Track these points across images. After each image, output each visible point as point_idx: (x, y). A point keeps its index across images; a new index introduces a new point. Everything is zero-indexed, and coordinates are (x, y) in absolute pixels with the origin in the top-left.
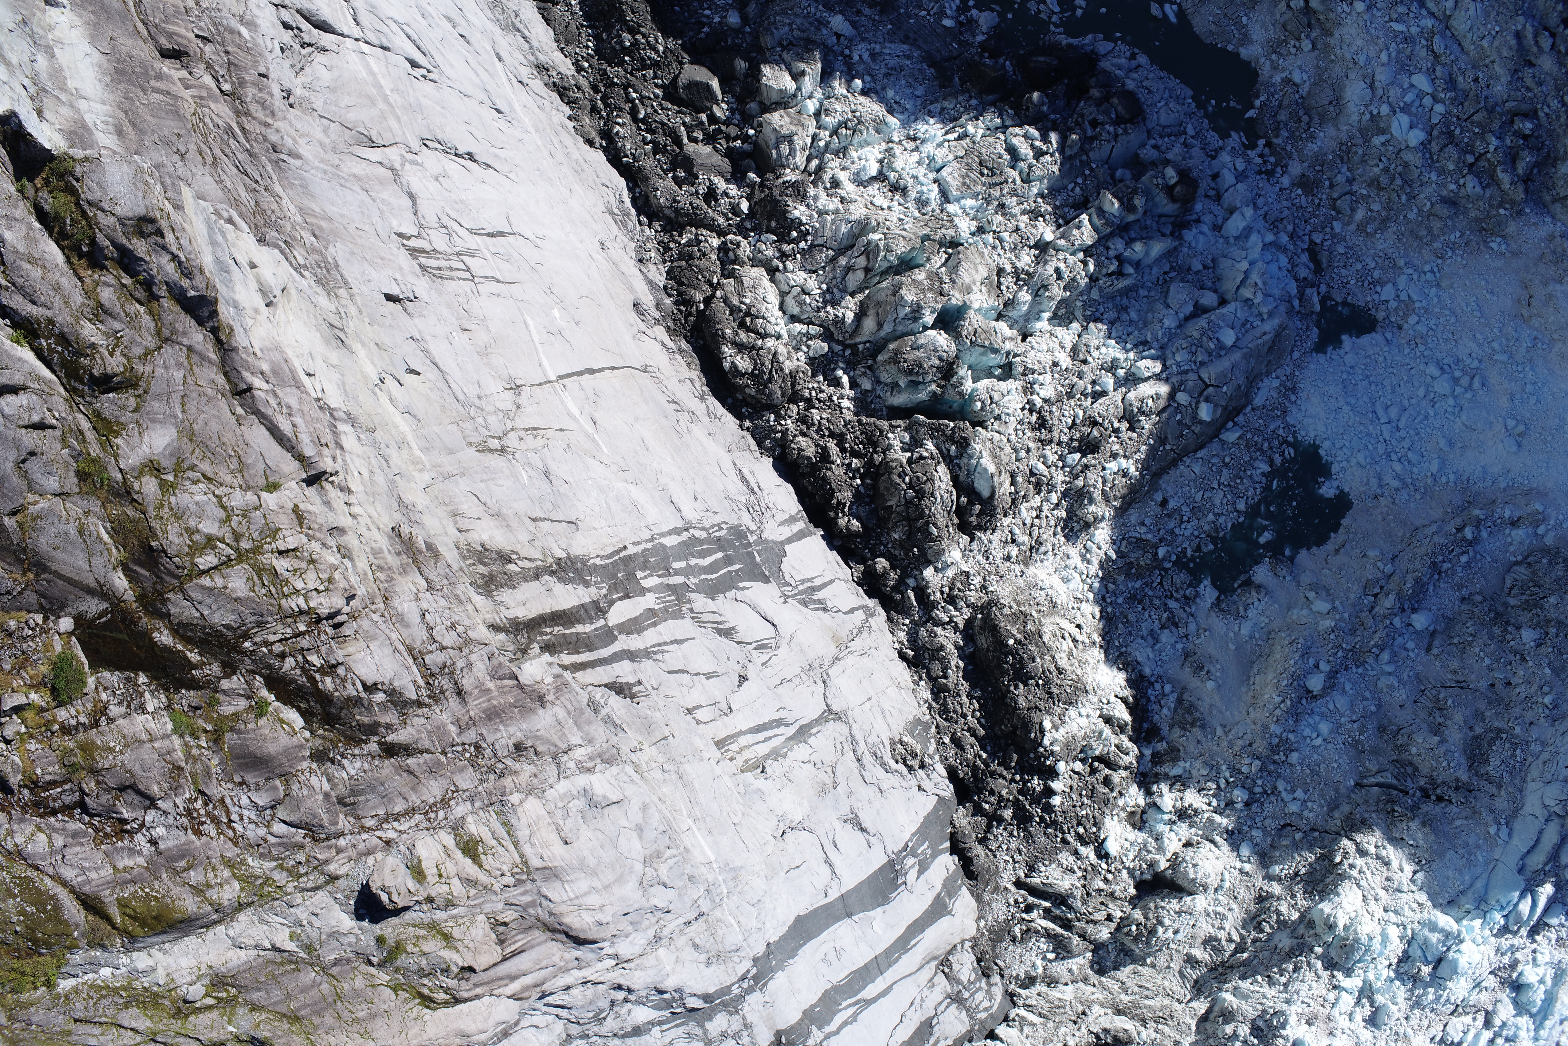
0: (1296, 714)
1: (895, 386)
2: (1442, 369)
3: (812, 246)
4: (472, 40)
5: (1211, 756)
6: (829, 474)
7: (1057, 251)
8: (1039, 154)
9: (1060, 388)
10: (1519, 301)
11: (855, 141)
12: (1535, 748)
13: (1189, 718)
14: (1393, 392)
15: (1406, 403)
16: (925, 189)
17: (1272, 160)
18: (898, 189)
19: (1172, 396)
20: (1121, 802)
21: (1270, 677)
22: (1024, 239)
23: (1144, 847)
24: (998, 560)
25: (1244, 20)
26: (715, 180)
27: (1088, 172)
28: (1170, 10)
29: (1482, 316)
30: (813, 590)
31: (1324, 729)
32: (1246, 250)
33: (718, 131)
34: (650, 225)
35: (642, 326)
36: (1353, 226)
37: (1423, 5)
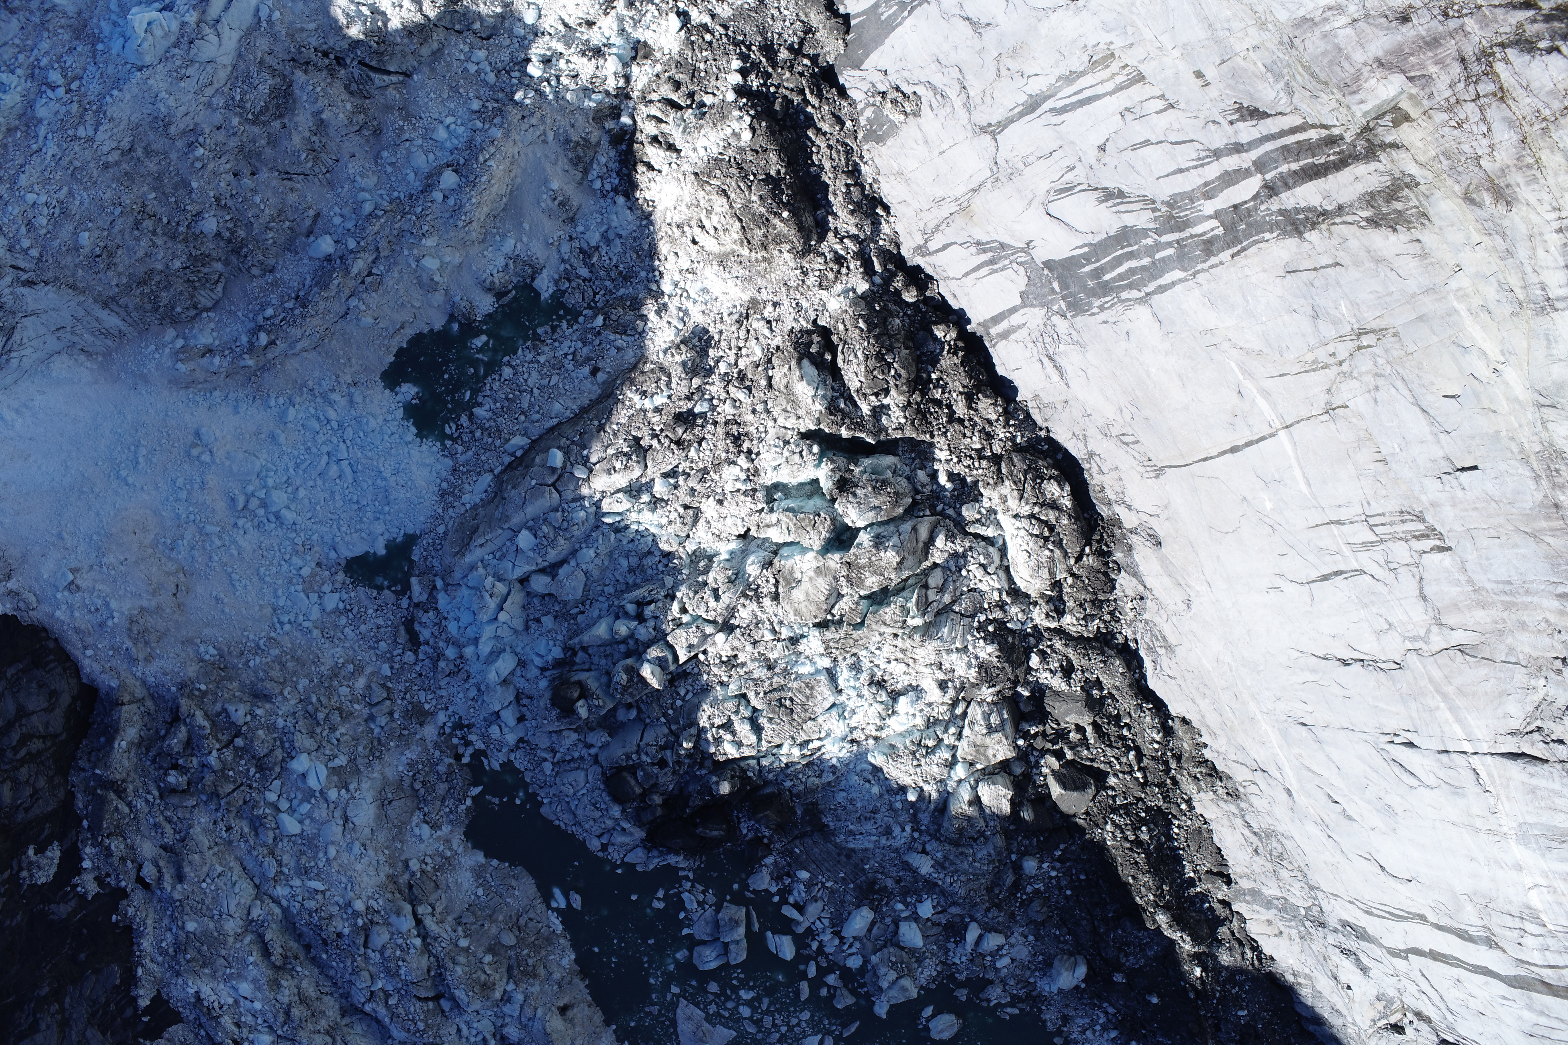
0: (472, 148)
2: (278, 518)
3: (973, 616)
4: (1326, 799)
5: (563, 109)
6: (966, 382)
7: (714, 622)
8: (728, 726)
9: (715, 477)
10: (188, 591)
11: (918, 734)
12: (219, 101)
13: (580, 151)
14: (333, 493)
15: (319, 482)
16: (852, 683)
17: (455, 741)
18: (879, 685)
19: (592, 474)
20: (658, 68)
21: (494, 189)
22: (747, 632)
23: (636, 23)
24: (786, 303)
25: (480, 892)
26: (1064, 687)
27: (670, 712)
28: (560, 901)
29: (230, 575)
30: (992, 262)
31: (441, 134)
32: (496, 637)
33: (1054, 742)
34: (1126, 639)
35: (1153, 523)
36: (368, 670)
37: (285, 911)
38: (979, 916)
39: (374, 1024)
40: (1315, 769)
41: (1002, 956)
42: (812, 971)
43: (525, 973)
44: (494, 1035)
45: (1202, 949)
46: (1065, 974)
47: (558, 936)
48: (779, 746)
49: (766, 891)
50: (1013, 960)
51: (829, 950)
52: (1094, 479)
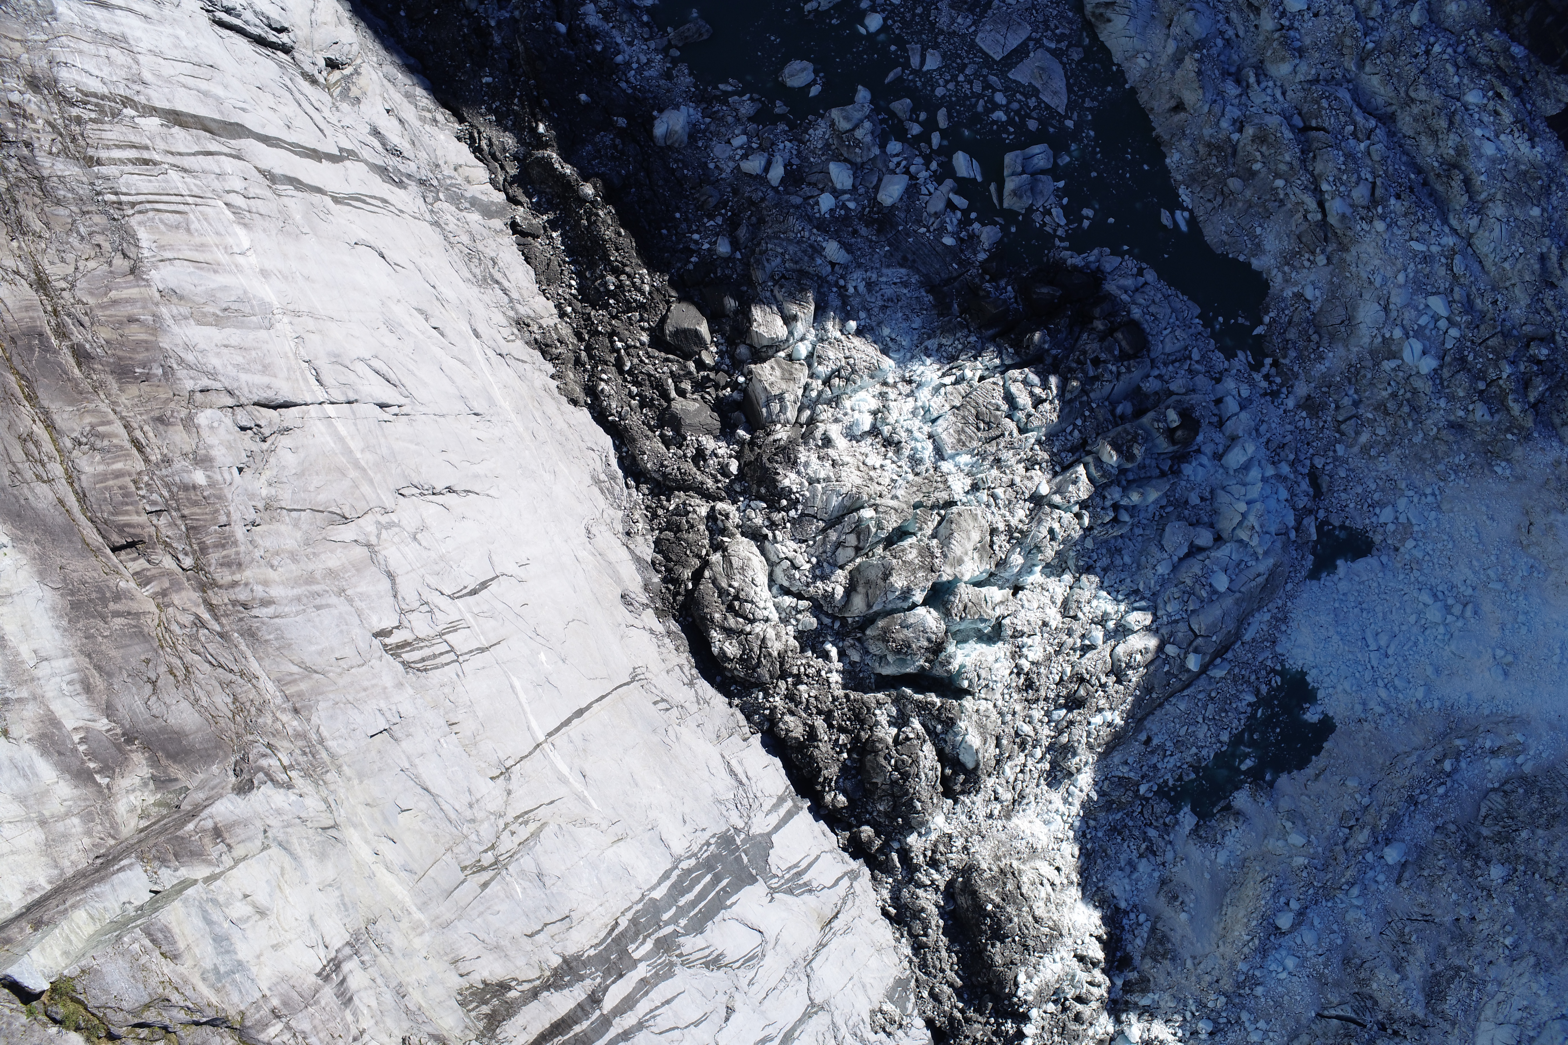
0: (1263, 951)
1: (882, 658)
2: (1435, 595)
3: (803, 515)
4: (446, 332)
5: (1180, 990)
6: (816, 752)
7: (1052, 507)
8: (1038, 402)
9: (1050, 649)
10: (1519, 527)
11: (848, 391)
12: (1491, 988)
13: (1161, 950)
14: (1384, 619)
15: (1396, 629)
16: (918, 446)
17: (1278, 380)
18: (891, 443)
19: (1160, 648)
20: (1091, 1032)
21: (1240, 915)
22: (1019, 493)
24: (981, 818)
25: (1258, 230)
26: (703, 439)
27: (1087, 413)
28: (1181, 217)
29: (1481, 542)
30: (799, 874)
31: (1290, 963)
32: (1244, 485)
33: (707, 379)
34: (637, 488)
35: (630, 618)
36: (1356, 449)
37: (1445, 221)
38: (771, 193)
39: (1364, 104)
40: (459, 365)
41: (741, 147)
42: (936, 138)
43: (1220, 149)
44: (1248, 86)
45: (539, 153)
46: (678, 128)
47: (1183, 182)
48: (982, 378)
49: (984, 225)
50: (728, 142)
51: (919, 160)
52: (685, 659)
